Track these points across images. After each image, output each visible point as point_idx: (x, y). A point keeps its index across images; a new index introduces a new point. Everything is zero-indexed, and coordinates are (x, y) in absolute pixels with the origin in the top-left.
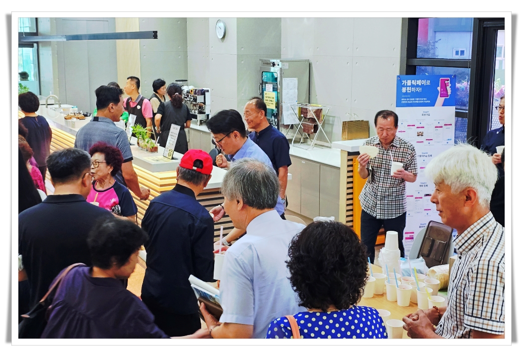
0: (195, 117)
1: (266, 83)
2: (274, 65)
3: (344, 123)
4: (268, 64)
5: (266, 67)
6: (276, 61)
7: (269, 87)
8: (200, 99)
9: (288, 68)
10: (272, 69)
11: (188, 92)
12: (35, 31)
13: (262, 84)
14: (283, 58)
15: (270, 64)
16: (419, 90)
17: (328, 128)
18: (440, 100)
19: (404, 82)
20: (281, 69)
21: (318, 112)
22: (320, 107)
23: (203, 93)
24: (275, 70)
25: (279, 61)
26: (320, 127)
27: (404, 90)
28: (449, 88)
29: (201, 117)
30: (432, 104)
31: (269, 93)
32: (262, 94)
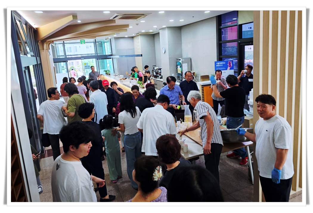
0: (158, 77)
1: (178, 65)
2: (180, 60)
3: (201, 76)
5: (178, 61)
7: (179, 67)
8: (160, 71)
9: (184, 60)
11: (156, 69)
12: (111, 54)
13: (177, 66)
14: (183, 57)
16: (222, 65)
17: (197, 78)
18: (229, 68)
19: (217, 63)
21: (194, 73)
22: (194, 71)
23: (160, 69)
24: (181, 61)
26: (194, 78)
27: (217, 66)
28: (231, 64)
29: (160, 77)
30: (226, 69)
31: (179, 68)
32: (177, 69)
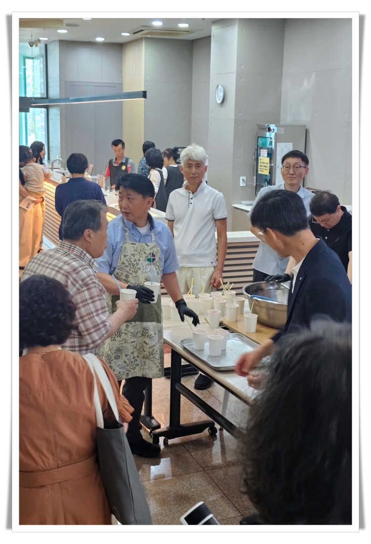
1: (262, 148)
2: (270, 130)
4: (264, 129)
5: (262, 133)
6: (272, 127)
7: (264, 153)
9: (283, 133)
10: (268, 134)
12: (45, 96)
13: (257, 149)
14: (282, 123)
15: (266, 129)
20: (276, 134)
24: (271, 135)
25: (274, 125)
31: (264, 158)
32: (257, 159)
